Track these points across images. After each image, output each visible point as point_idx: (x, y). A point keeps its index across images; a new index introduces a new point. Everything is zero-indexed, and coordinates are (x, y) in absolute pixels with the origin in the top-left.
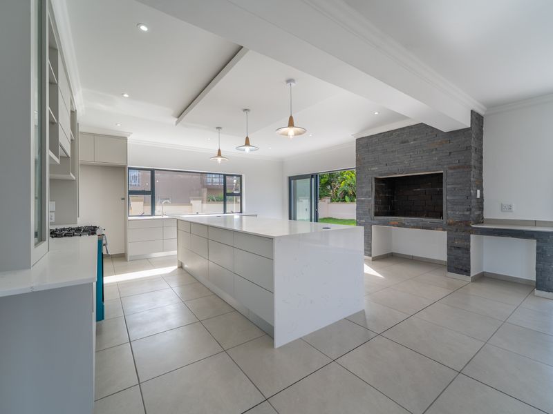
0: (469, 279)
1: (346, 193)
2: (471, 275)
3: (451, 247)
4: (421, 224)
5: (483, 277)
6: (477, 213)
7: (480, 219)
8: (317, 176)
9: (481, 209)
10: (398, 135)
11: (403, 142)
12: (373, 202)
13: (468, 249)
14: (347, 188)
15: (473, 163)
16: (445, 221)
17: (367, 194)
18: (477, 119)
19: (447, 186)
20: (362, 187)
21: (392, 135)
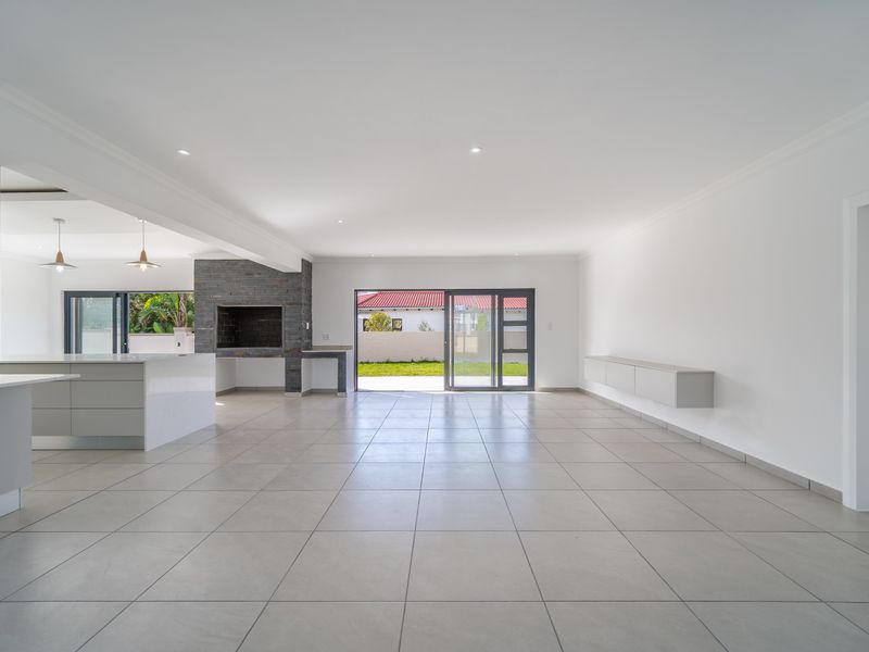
0: (300, 394)
1: (153, 318)
2: (303, 390)
3: (289, 371)
4: (264, 353)
5: (311, 392)
6: (307, 341)
7: (309, 346)
8: (126, 295)
9: (311, 338)
10: (243, 266)
11: (248, 274)
12: (216, 333)
13: (299, 371)
14: (156, 310)
15: (303, 301)
16: (283, 349)
17: (208, 324)
18: (307, 265)
19: (285, 319)
20: (202, 316)
21: (236, 264)
